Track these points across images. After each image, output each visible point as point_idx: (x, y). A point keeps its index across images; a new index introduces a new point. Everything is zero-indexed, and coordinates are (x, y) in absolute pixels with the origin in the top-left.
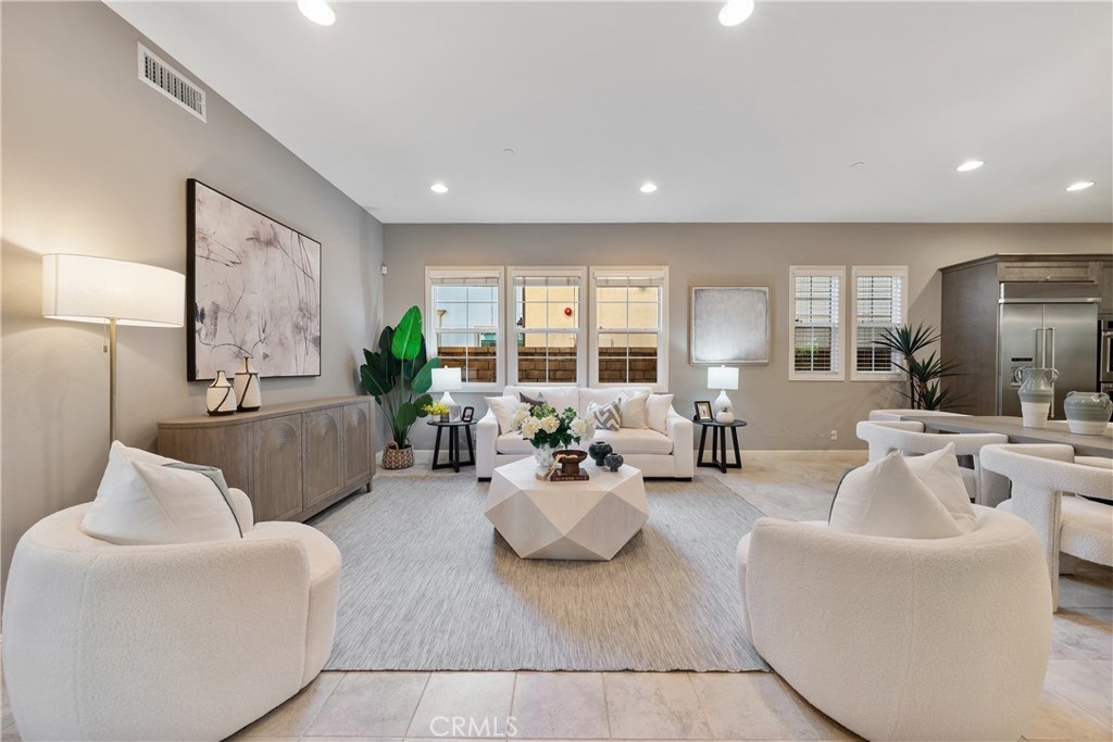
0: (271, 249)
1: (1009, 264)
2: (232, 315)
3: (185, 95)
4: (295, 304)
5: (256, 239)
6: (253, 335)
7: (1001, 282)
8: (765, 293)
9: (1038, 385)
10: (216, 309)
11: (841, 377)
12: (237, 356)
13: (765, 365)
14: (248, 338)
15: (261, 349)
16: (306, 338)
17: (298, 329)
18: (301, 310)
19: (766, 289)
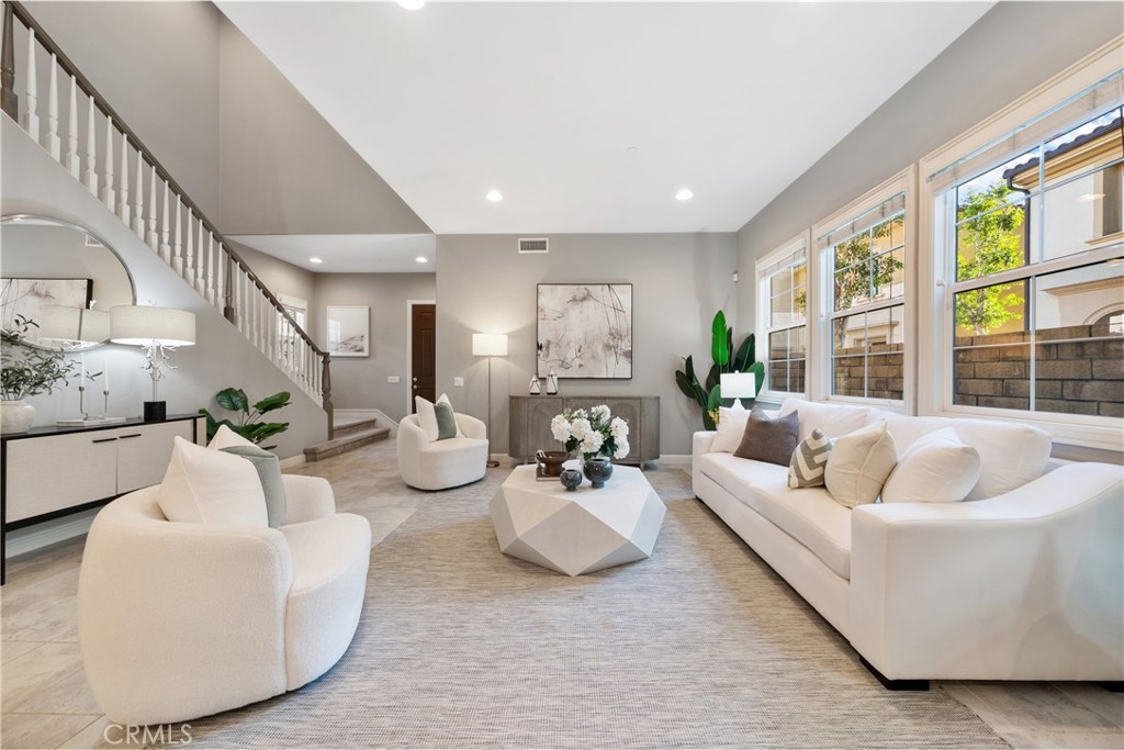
0: (585, 303)
2: (558, 344)
3: (542, 245)
4: (607, 331)
5: (574, 300)
6: (571, 354)
10: (549, 343)
12: (561, 366)
14: (568, 356)
15: (578, 362)
16: (616, 353)
17: (608, 347)
18: (611, 334)
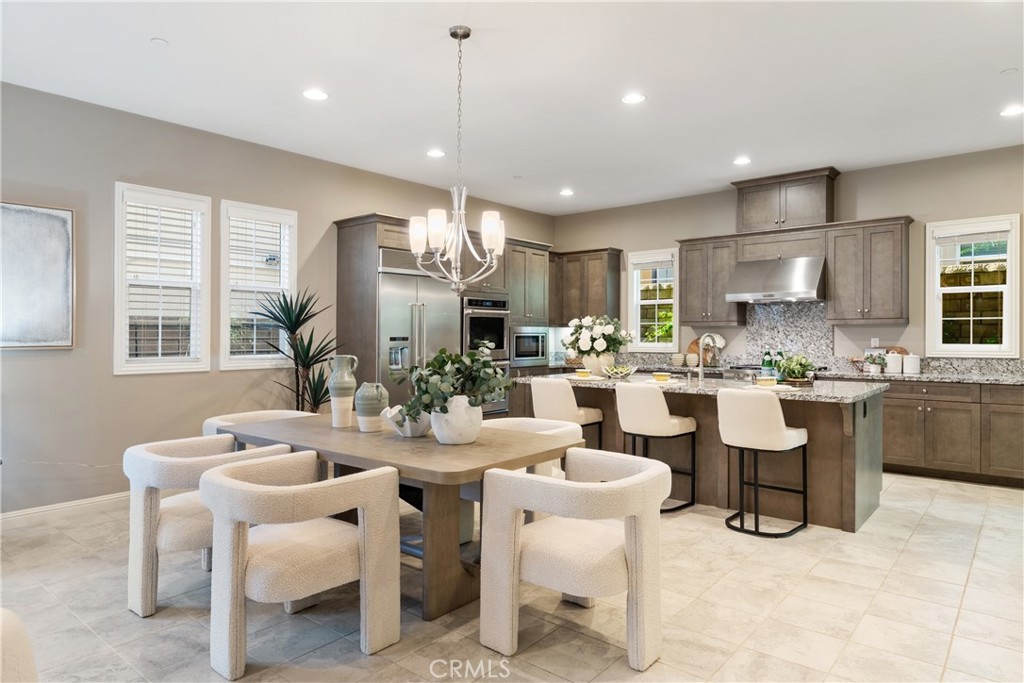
1: (388, 227)
7: (380, 247)
8: (64, 222)
9: (342, 377)
11: (204, 365)
13: (67, 350)
19: (67, 215)
